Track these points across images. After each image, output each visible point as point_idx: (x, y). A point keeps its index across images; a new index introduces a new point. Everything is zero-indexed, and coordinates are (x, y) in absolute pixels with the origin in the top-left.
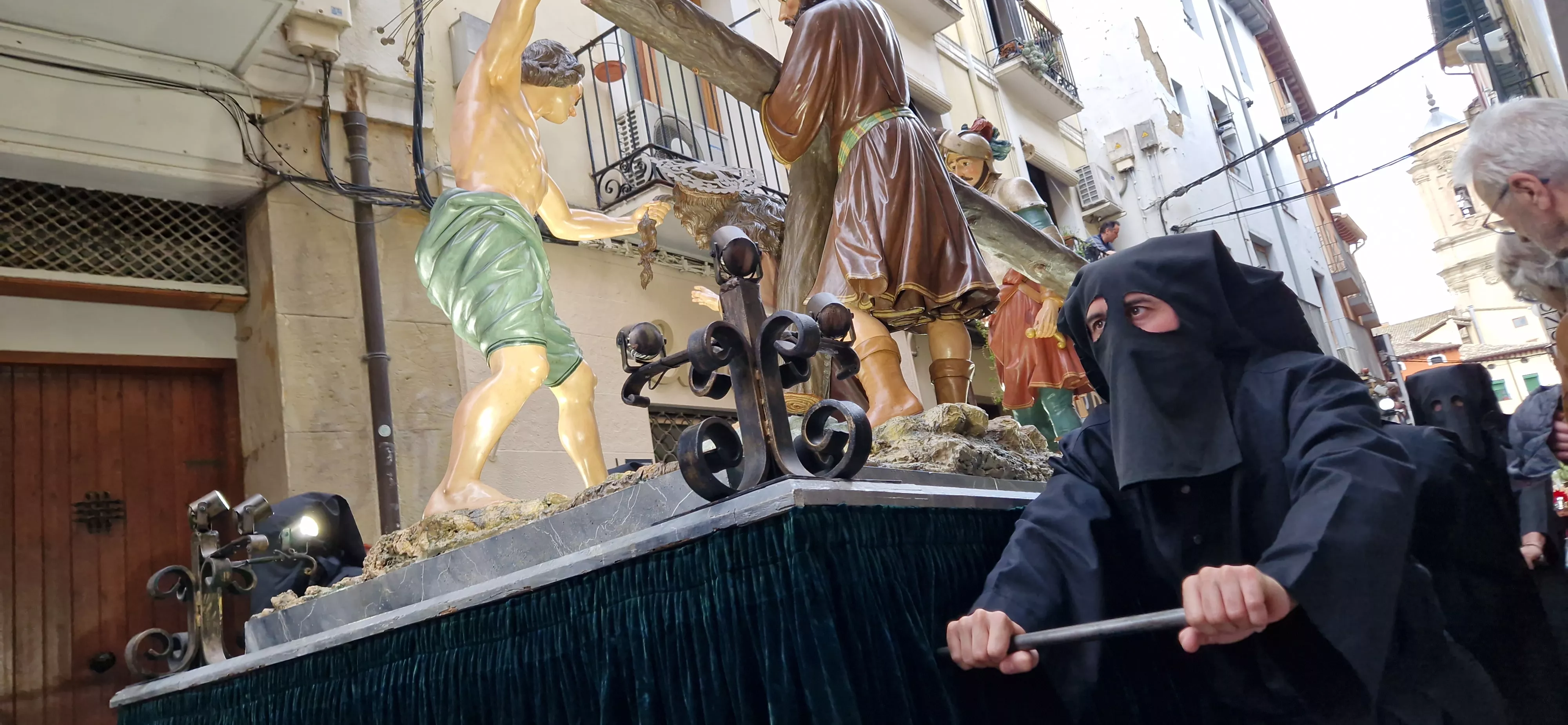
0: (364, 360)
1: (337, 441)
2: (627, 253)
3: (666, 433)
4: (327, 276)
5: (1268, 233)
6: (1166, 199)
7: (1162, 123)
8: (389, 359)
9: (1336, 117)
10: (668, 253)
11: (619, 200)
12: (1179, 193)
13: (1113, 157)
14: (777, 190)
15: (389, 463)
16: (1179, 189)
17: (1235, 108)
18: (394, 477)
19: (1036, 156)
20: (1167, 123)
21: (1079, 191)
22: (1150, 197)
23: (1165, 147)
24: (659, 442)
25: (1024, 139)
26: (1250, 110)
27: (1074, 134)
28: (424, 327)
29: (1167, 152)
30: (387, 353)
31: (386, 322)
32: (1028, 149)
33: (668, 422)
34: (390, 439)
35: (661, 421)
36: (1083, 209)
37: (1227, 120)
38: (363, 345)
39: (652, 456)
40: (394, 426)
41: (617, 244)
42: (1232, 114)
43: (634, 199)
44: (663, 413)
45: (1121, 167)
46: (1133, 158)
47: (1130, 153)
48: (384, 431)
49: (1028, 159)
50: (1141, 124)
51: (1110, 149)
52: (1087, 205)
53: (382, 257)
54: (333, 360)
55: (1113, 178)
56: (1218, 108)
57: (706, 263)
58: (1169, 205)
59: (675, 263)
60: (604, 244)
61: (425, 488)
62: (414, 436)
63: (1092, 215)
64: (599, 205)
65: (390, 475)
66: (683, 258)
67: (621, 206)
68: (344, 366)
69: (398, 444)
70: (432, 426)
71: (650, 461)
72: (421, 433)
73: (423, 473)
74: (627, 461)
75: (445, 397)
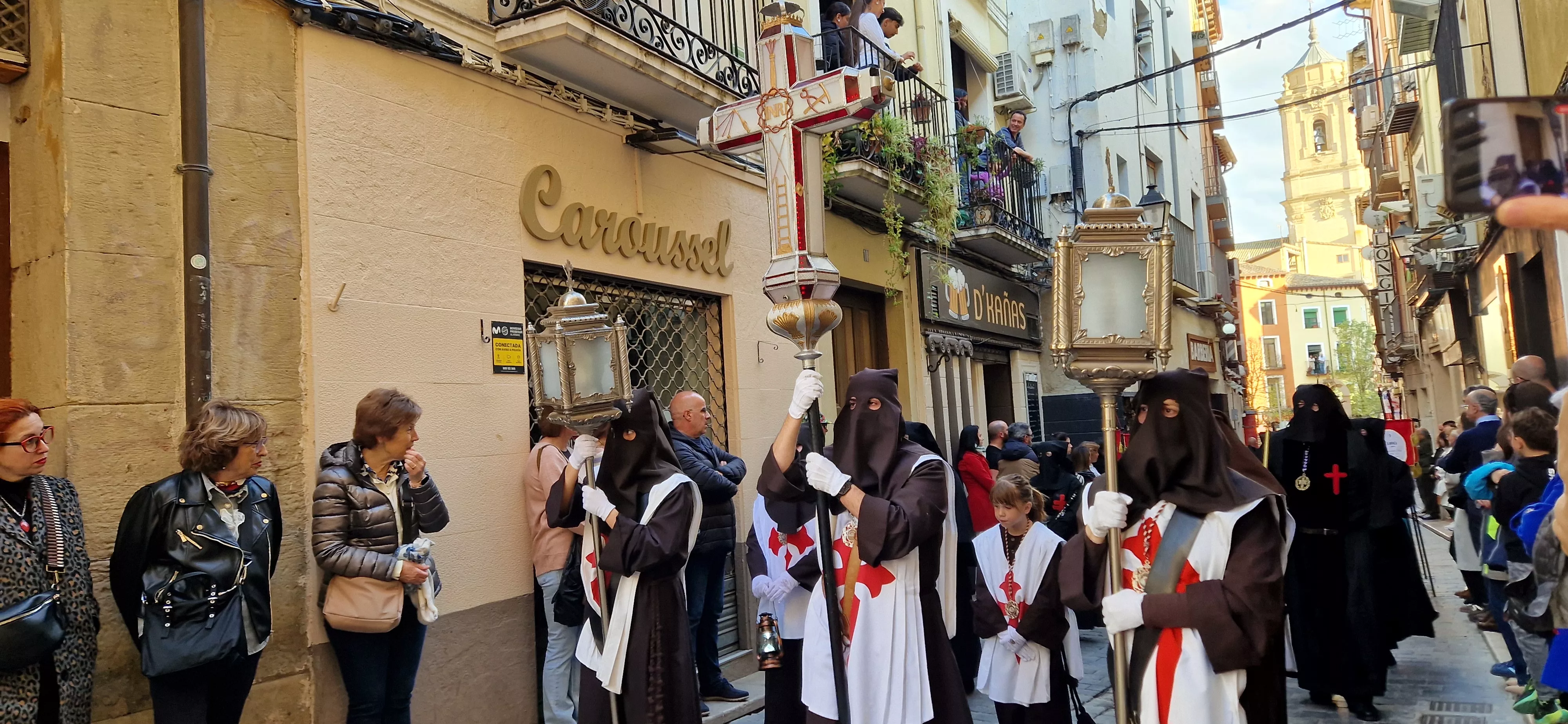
0: (178, 170)
1: (135, 267)
2: (518, 82)
3: (541, 294)
4: (135, 58)
5: (1162, 151)
6: (1077, 101)
7: (1088, 20)
8: (211, 174)
9: (1259, 47)
10: (566, 88)
11: (515, 17)
12: (1092, 97)
13: (1034, 48)
14: (698, 34)
15: (201, 302)
16: (1092, 93)
17: (1155, 14)
18: (208, 319)
19: (963, 36)
20: (1092, 22)
21: (996, 78)
22: (1063, 96)
23: (1086, 47)
24: (531, 304)
25: (953, 15)
26: (1168, 19)
27: (1000, 17)
28: (260, 139)
29: (1087, 52)
30: (210, 166)
31: (209, 128)
32: (955, 26)
33: (544, 281)
34: (205, 272)
35: (537, 279)
36: (996, 99)
37: (1146, 26)
38: (178, 150)
39: (522, 320)
40: (211, 256)
41: (507, 70)
42: (1152, 21)
43: (535, 19)
44: (540, 271)
45: (1040, 60)
46: (1053, 52)
47: (1051, 46)
48: (198, 262)
49: (953, 37)
50: (1068, 18)
51: (1033, 37)
52: (1001, 95)
53: (211, 44)
54: (136, 165)
55: (1030, 71)
56: (1141, 12)
57: (608, 106)
58: (1079, 108)
59: (573, 100)
60: (492, 68)
61: (245, 334)
62: (237, 271)
63: (1003, 107)
64: (490, 17)
65: (203, 316)
66: (582, 96)
67: (518, 24)
68: (150, 175)
69: (216, 280)
70: (260, 261)
71: (520, 325)
72: (245, 268)
73: (244, 316)
74: (495, 324)
75: (279, 228)
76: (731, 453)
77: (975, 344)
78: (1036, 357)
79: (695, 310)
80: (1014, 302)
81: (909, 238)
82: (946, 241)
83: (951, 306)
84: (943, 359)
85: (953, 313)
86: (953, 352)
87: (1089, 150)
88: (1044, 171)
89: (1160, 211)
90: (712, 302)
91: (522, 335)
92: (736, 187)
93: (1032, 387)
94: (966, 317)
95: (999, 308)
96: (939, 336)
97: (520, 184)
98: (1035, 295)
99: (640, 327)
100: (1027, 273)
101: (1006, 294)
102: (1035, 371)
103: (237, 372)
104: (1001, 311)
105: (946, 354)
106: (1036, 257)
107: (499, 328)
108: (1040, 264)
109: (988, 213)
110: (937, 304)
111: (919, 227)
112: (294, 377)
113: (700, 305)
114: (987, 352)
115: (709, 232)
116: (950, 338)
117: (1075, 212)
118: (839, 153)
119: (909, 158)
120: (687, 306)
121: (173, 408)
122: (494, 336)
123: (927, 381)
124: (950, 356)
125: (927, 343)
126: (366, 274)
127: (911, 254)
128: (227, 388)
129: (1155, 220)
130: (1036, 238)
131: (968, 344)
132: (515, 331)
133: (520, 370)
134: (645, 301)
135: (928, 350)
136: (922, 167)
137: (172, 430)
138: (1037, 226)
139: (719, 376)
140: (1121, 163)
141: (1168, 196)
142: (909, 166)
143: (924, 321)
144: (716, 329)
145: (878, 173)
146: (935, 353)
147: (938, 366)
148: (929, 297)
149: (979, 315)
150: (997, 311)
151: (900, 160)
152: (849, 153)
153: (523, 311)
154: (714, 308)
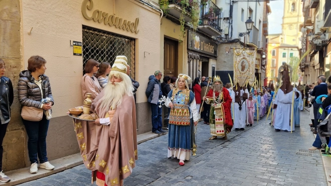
3: (87, 34)
5: (253, 8)
24: (84, 37)
33: (88, 31)
35: (86, 30)
39: (81, 41)
44: (87, 28)
62: (2, 21)
70: (9, 19)
71: (81, 43)
72: (5, 21)
73: (4, 34)
74: (74, 42)
75: (14, 10)
76: (136, 80)
77: (200, 56)
78: (215, 60)
79: (128, 42)
80: (211, 46)
81: (186, 27)
82: (196, 28)
83: (195, 46)
85: (195, 48)
86: (195, 58)
87: (235, 6)
88: (223, 11)
89: (251, 24)
90: (133, 40)
91: (81, 45)
92: (141, 9)
93: (213, 68)
94: (199, 49)
96: (191, 53)
97: (82, 3)
98: (217, 44)
99: (113, 46)
100: (215, 38)
101: (209, 44)
102: (215, 64)
103: (3, 50)
104: (208, 48)
105: (193, 59)
106: (218, 34)
108: (219, 36)
109: (207, 22)
110: (192, 45)
111: (189, 24)
112: (19, 52)
113: (130, 41)
114: (203, 58)
115: (133, 21)
116: (194, 54)
117: (229, 23)
118: (169, 2)
119: (188, 5)
120: (126, 41)
122: (74, 45)
123: (187, 65)
125: (188, 55)
126: (38, 25)
127: (186, 31)
128: (0, 54)
129: (249, 27)
130: (219, 29)
131: (198, 56)
132: (79, 44)
133: (81, 55)
134: (115, 39)
135: (188, 57)
136: (191, 8)
138: (219, 26)
139: (134, 60)
140: (243, 10)
141: (253, 20)
142: (188, 7)
143: (188, 49)
144: (134, 48)
145: (179, 8)
146: (190, 58)
147: (190, 61)
148: (190, 43)
149: (202, 49)
151: (185, 5)
152: (172, 2)
153: (82, 39)
154: (133, 42)
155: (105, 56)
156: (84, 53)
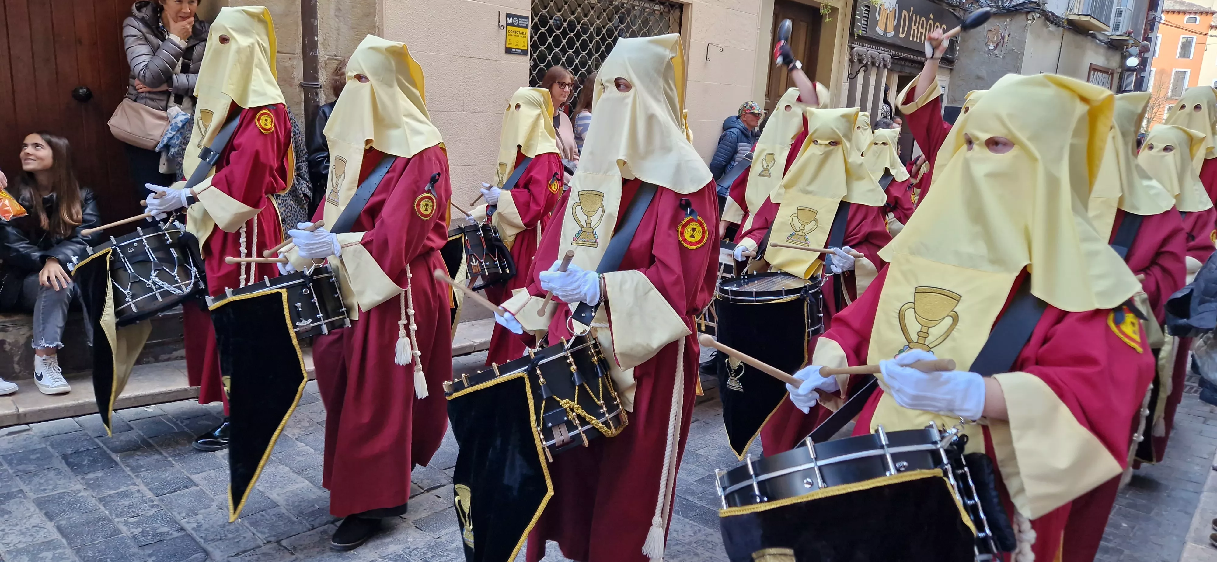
24: (537, 1)
39: (529, 14)
71: (527, 18)
74: (509, 16)
77: (894, 58)
78: (948, 72)
79: (661, 13)
80: (938, 24)
83: (879, 22)
84: (863, 68)
85: (880, 30)
86: (873, 64)
90: (676, 8)
91: (528, 25)
94: (890, 34)
95: (922, 28)
96: (863, 49)
101: (932, 16)
102: (944, 85)
103: (335, 37)
104: (923, 31)
105: (866, 66)
107: (511, 19)
110: (867, 21)
113: (666, 10)
114: (904, 65)
116: (873, 51)
120: (656, 10)
121: (295, 58)
122: (508, 24)
123: (845, 86)
124: (869, 67)
125: (851, 55)
128: (328, 47)
131: (888, 57)
132: (523, 22)
133: (524, 52)
135: (851, 61)
137: (294, 73)
143: (851, 34)
146: (857, 63)
147: (857, 74)
148: (861, 14)
149: (903, 33)
150: (920, 30)
153: (530, 7)
154: (677, 13)
155: (590, 54)
156: (534, 47)
